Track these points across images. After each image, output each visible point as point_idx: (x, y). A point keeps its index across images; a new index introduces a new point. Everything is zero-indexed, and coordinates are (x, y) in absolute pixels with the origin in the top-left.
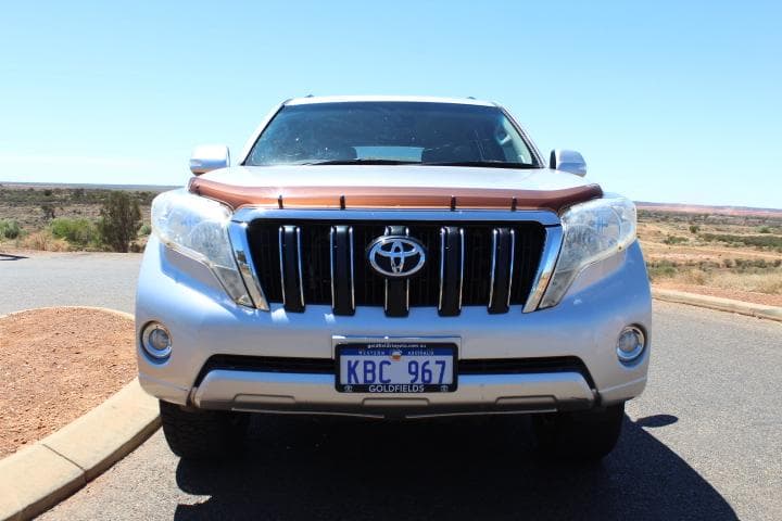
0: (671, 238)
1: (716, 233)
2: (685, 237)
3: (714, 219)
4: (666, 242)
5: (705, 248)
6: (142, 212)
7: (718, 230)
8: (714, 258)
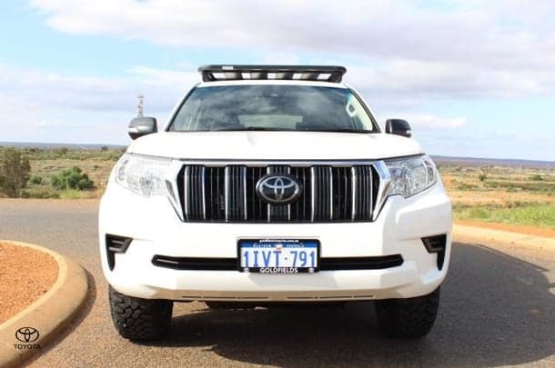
0: (465, 185)
1: (499, 181)
2: (475, 184)
3: (497, 170)
4: (461, 188)
5: (492, 193)
6: (31, 165)
7: (502, 178)
8: (498, 201)
